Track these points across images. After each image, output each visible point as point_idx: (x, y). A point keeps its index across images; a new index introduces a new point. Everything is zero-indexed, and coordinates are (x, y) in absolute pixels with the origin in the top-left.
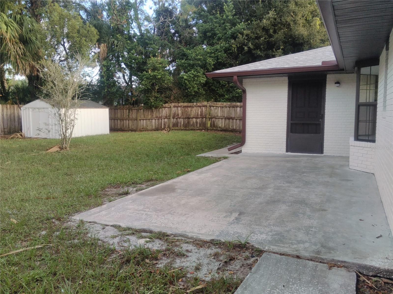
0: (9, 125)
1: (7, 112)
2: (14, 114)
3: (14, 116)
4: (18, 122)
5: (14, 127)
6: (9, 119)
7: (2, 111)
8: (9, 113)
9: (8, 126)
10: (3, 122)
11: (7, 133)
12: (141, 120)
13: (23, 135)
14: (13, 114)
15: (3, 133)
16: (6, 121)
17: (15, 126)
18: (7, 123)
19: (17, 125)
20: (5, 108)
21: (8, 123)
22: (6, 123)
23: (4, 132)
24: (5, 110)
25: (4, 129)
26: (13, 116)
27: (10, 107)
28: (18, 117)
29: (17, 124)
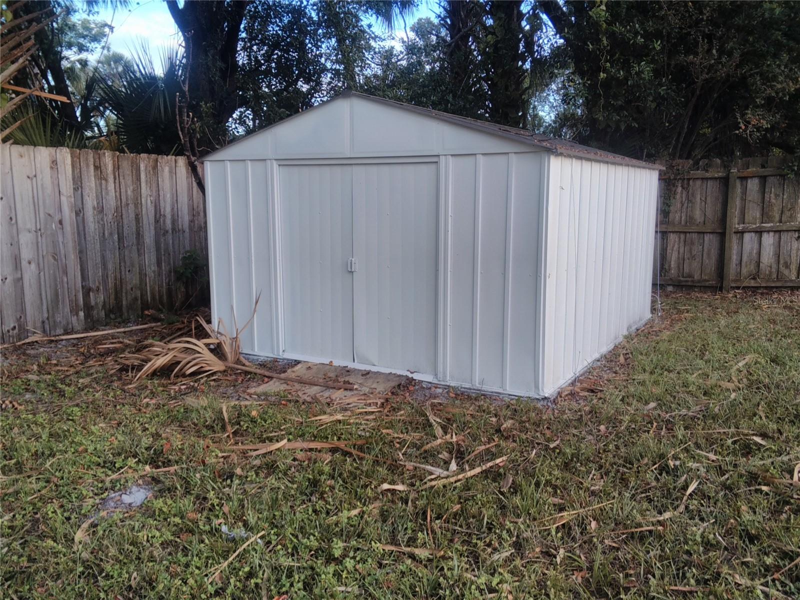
0: (110, 266)
1: (100, 197)
2: (136, 206)
3: (138, 218)
4: (158, 249)
5: (136, 280)
6: (111, 234)
7: (75, 189)
8: (111, 201)
9: (105, 277)
10: (81, 252)
11: (103, 314)
12: (742, 233)
13: (227, 349)
14: (132, 206)
15: (82, 314)
16: (98, 246)
17: (142, 275)
18: (103, 257)
19: (154, 268)
20: (92, 168)
21: (108, 254)
22: (99, 260)
23: (88, 308)
24: (90, 182)
25: (87, 291)
26: (132, 216)
27: (117, 167)
28: (157, 221)
29: (154, 259)
